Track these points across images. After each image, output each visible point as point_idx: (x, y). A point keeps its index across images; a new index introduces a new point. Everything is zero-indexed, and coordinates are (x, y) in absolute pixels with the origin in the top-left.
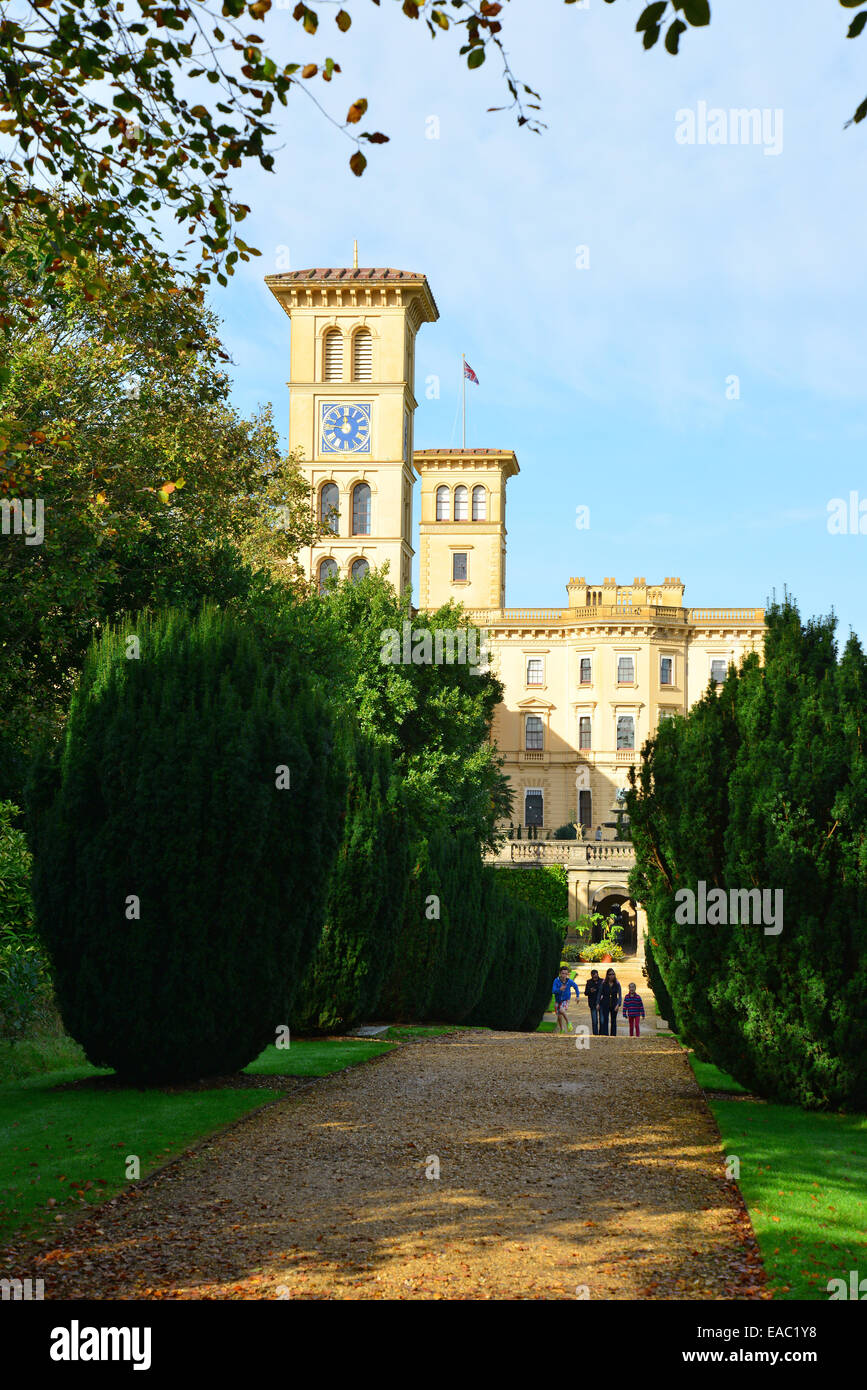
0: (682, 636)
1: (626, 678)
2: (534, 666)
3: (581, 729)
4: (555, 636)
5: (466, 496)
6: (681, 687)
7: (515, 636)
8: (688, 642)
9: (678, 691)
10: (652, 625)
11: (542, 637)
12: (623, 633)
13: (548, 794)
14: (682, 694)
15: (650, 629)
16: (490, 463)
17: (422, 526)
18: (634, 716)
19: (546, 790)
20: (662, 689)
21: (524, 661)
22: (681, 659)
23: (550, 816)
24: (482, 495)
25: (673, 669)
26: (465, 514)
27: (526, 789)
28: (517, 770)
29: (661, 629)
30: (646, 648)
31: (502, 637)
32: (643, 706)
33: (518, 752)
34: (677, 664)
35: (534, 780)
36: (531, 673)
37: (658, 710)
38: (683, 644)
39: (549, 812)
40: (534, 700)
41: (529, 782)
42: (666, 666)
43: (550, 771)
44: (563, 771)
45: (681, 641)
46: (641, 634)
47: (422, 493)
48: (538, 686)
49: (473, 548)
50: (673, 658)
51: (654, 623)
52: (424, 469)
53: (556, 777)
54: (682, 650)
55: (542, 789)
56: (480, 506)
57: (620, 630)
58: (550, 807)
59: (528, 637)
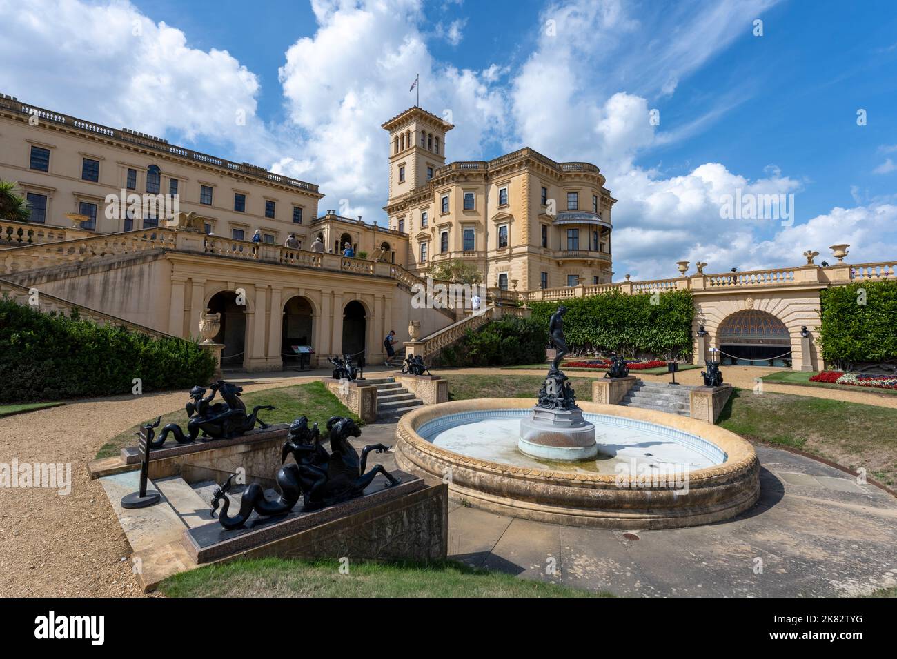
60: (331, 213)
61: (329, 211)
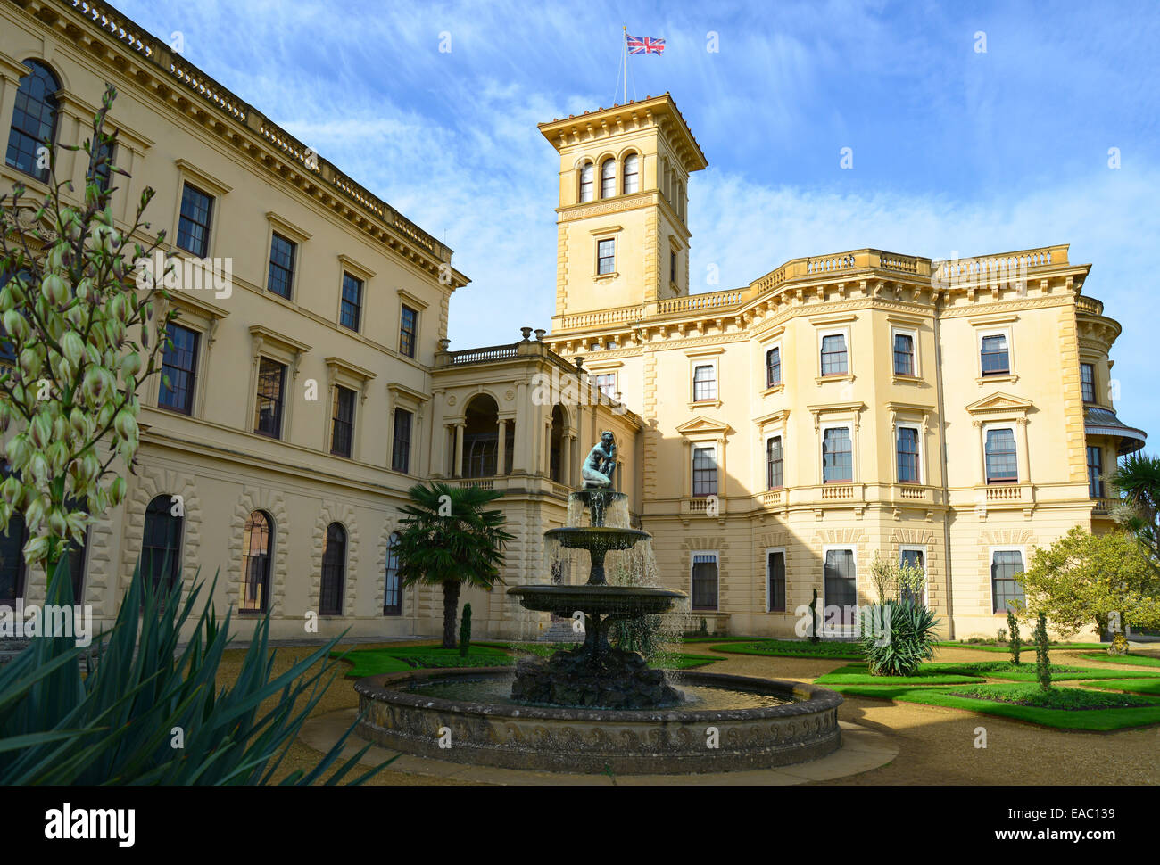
0: (928, 301)
1: (835, 368)
2: (703, 375)
3: (770, 457)
4: (731, 329)
5: (614, 170)
6: (930, 378)
7: (675, 336)
8: (938, 312)
9: (925, 385)
10: (872, 276)
11: (713, 332)
12: (826, 297)
13: (725, 560)
14: (933, 392)
15: (872, 283)
16: (642, 119)
17: (560, 214)
18: (851, 426)
19: (722, 554)
20: (898, 382)
21: (687, 367)
22: (928, 337)
23: (728, 594)
24: (634, 165)
25: (915, 352)
26: (613, 189)
27: (693, 554)
28: (680, 527)
29: (889, 286)
30: (866, 316)
31: (657, 338)
32: (863, 408)
33: (679, 501)
34: (922, 344)
35: (704, 540)
36: (699, 385)
37: (892, 414)
38: (931, 313)
39: (726, 588)
40: (702, 422)
41: (698, 543)
42: (903, 348)
43: (729, 525)
44: (746, 525)
45: (928, 308)
46: (856, 294)
47: (560, 174)
48: (710, 403)
49: (621, 229)
50: (914, 334)
51: (876, 272)
52: (564, 144)
53: (736, 533)
54: (929, 323)
55: (717, 554)
56: (632, 179)
57: (820, 291)
58: (728, 580)
59: (694, 334)
60: (533, 337)
61: (526, 331)
